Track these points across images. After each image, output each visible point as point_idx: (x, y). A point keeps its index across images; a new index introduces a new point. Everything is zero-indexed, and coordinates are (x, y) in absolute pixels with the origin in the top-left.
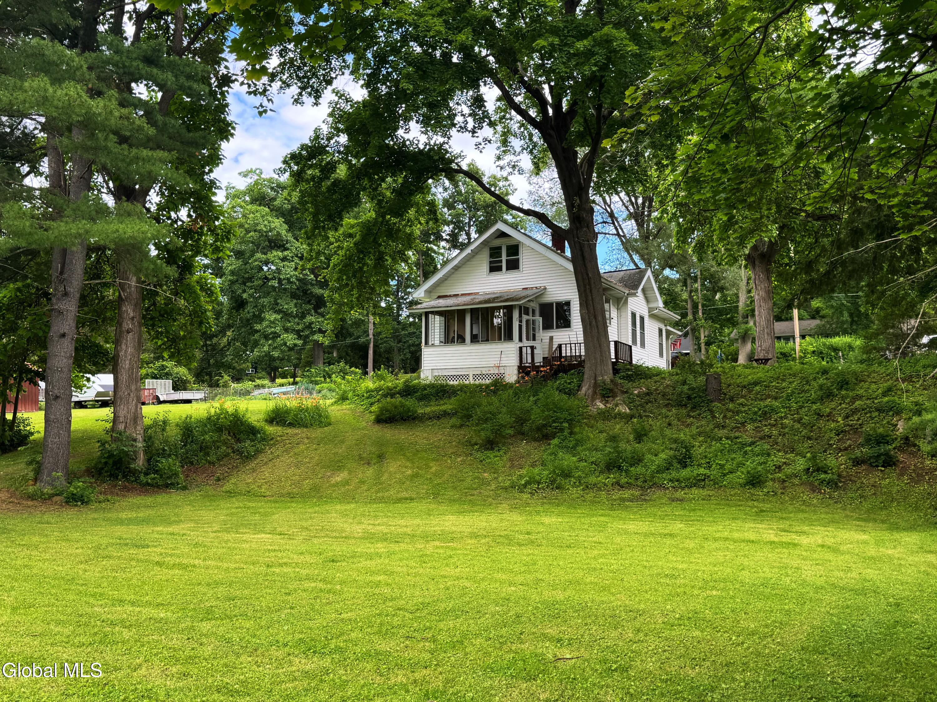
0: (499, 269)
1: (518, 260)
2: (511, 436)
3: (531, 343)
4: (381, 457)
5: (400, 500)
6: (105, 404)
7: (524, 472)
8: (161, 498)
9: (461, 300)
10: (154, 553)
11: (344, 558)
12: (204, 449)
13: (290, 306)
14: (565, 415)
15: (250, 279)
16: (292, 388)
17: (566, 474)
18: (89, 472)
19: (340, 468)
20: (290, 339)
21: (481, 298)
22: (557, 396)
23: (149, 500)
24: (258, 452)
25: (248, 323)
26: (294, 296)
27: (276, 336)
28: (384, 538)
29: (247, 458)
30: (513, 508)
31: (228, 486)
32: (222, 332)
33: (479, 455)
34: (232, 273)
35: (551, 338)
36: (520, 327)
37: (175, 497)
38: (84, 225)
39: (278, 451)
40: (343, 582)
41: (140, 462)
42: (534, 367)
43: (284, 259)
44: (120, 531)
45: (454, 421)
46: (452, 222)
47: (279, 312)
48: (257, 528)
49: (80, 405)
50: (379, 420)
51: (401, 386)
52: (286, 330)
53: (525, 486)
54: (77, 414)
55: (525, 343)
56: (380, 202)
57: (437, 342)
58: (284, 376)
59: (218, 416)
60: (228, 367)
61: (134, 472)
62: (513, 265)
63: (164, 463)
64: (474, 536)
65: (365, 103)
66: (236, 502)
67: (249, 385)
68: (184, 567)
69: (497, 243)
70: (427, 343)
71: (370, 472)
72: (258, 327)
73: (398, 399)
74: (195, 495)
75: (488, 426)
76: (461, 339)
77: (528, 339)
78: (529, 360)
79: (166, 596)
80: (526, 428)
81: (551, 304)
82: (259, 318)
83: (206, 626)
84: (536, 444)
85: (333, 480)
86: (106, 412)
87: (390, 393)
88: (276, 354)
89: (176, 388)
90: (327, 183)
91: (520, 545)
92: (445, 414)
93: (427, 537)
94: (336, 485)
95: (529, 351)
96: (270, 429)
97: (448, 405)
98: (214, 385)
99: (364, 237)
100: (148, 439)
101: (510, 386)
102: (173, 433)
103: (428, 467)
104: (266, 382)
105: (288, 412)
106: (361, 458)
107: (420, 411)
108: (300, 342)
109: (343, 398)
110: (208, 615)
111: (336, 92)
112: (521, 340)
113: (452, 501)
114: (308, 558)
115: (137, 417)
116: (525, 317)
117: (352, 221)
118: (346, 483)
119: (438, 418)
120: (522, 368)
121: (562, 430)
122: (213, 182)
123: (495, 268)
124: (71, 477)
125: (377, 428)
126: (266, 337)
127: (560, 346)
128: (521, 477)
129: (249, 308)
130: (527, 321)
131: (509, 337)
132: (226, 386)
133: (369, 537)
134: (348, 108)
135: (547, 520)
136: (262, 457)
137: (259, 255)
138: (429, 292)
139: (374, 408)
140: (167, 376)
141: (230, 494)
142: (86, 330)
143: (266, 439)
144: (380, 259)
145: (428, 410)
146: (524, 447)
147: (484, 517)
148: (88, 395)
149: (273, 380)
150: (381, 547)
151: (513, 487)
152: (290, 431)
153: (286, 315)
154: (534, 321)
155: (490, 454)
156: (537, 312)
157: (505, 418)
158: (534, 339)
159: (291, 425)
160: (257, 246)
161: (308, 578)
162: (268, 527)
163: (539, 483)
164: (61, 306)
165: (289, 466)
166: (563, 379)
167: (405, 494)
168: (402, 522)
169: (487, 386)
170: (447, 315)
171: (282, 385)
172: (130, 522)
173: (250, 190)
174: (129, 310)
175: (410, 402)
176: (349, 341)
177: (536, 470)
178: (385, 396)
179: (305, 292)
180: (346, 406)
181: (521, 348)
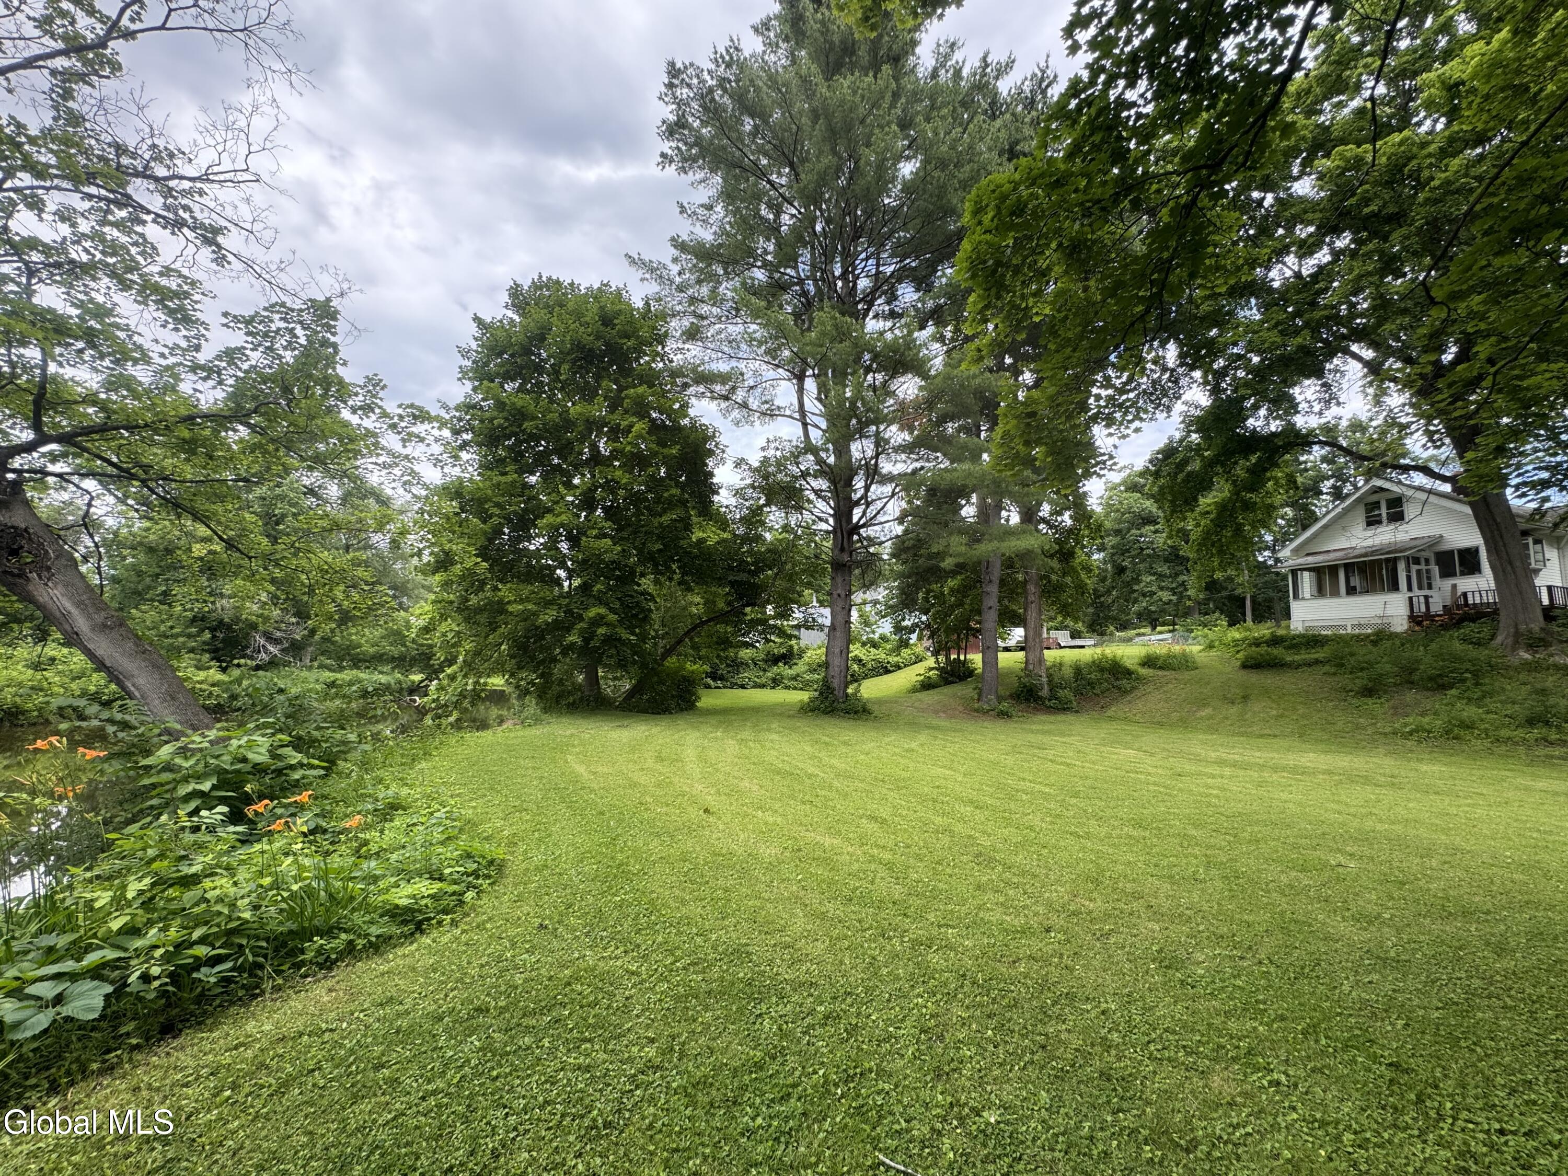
0: (1379, 522)
1: (1402, 512)
2: (1395, 685)
3: (1426, 592)
4: (1245, 698)
5: (1262, 736)
6: (1022, 649)
7: (1411, 720)
8: (1061, 717)
9: (1332, 556)
10: (1050, 754)
11: (1190, 775)
12: (1091, 684)
13: (1164, 569)
14: (1468, 665)
15: (1128, 551)
16: (1169, 635)
17: (1468, 726)
18: (1011, 696)
19: (1205, 705)
20: (1166, 596)
21: (1357, 552)
22: (1458, 646)
23: (1052, 718)
24: (1134, 688)
25: (1128, 584)
26: (1166, 560)
27: (1152, 594)
28: (1234, 765)
29: (1124, 692)
30: (1389, 753)
31: (1110, 713)
32: (1109, 592)
33: (1354, 701)
34: (1113, 547)
35: (1454, 587)
36: (1409, 579)
37: (1070, 717)
38: (995, 544)
39: (1150, 688)
40: (1181, 790)
41: (1045, 692)
42: (1428, 616)
43: (1156, 532)
44: (1031, 737)
45: (1327, 668)
46: (1332, 476)
47: (1154, 574)
48: (1127, 746)
49: (1007, 649)
50: (1245, 666)
51: (1268, 636)
52: (1162, 588)
53: (1411, 733)
54: (1002, 656)
55: (1416, 592)
56: (1234, 482)
57: (1307, 595)
58: (1163, 625)
59: (1100, 661)
60: (1115, 619)
61: (1041, 698)
62: (1397, 517)
63: (1061, 693)
64: (1329, 772)
65: (1212, 406)
66: (1115, 725)
67: (1133, 632)
68: (1068, 765)
69: (1374, 498)
70: (1296, 596)
71: (1234, 710)
72: (1136, 587)
73: (1264, 649)
74: (1084, 717)
75: (1364, 674)
76: (1335, 593)
77: (1420, 588)
78: (1423, 609)
79: (1052, 780)
80: (1415, 677)
81: (1451, 552)
82: (1137, 580)
83: (1074, 801)
84: (1429, 694)
85: (1198, 715)
86: (1021, 655)
87: (1257, 643)
88: (1153, 608)
89: (1073, 637)
90: (1180, 477)
91: (1376, 785)
92: (1317, 662)
93: (1275, 769)
94: (1202, 718)
95: (1422, 600)
96: (1143, 671)
97: (1319, 654)
98: (1102, 634)
99: (1220, 515)
100: (1050, 676)
101: (1397, 635)
102: (1068, 672)
103: (1295, 709)
104: (1148, 630)
105: (1157, 658)
106: (1225, 698)
107: (1289, 659)
108: (1174, 598)
109: (1211, 646)
110: (1076, 795)
111: (1186, 403)
112: (1410, 589)
113: (1318, 741)
114: (1160, 771)
115: (1041, 660)
116: (1414, 568)
117: (1208, 501)
118: (1211, 717)
119: (1310, 665)
120: (1413, 618)
121: (1464, 681)
122: (1085, 494)
123: (1373, 522)
124: (1000, 699)
125: (1243, 673)
126: (1144, 595)
127: (1465, 595)
128: (1406, 725)
129: (1128, 573)
130: (1419, 572)
131: (1395, 587)
132: (1111, 634)
133: (1221, 763)
134: (1198, 413)
135: (1424, 767)
136: (1138, 693)
137: (1134, 531)
138: (1296, 551)
139: (1240, 656)
140: (1066, 628)
141: (1111, 718)
142: (1006, 602)
143: (1139, 678)
144: (1238, 529)
145: (1297, 658)
146: (1410, 696)
147: (1347, 759)
148: (1012, 643)
149: (1154, 628)
150: (1227, 771)
151: (1395, 733)
152: (1160, 673)
153: (1161, 576)
154: (1428, 571)
155: (1370, 701)
156: (1432, 560)
157: (1386, 667)
158: (1430, 587)
159: (1161, 668)
160: (1132, 525)
161: (1155, 784)
162: (1136, 746)
163: (1429, 732)
164: (988, 589)
165: (1159, 701)
166: (1469, 629)
167: (1268, 731)
168: (1258, 754)
169: (1368, 636)
170: (1318, 571)
171: (1160, 633)
172: (1038, 732)
173: (1124, 482)
174: (1031, 588)
175: (1277, 651)
176: (1224, 593)
177: (1427, 719)
178: (1250, 645)
179: (1177, 556)
180: (1213, 653)
181: (1411, 599)
